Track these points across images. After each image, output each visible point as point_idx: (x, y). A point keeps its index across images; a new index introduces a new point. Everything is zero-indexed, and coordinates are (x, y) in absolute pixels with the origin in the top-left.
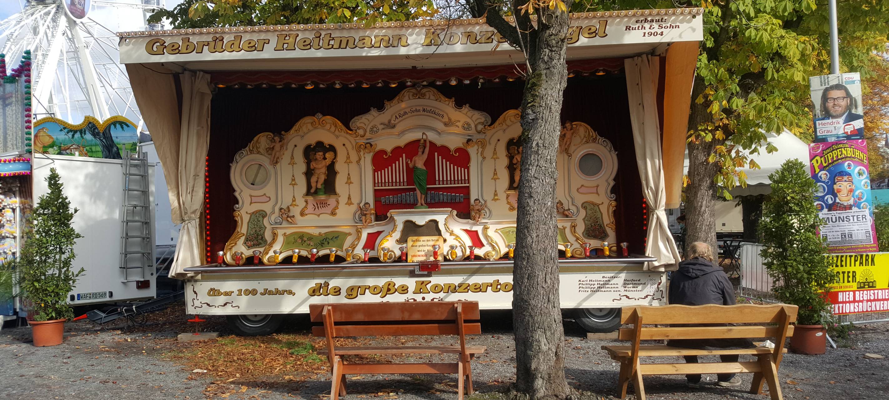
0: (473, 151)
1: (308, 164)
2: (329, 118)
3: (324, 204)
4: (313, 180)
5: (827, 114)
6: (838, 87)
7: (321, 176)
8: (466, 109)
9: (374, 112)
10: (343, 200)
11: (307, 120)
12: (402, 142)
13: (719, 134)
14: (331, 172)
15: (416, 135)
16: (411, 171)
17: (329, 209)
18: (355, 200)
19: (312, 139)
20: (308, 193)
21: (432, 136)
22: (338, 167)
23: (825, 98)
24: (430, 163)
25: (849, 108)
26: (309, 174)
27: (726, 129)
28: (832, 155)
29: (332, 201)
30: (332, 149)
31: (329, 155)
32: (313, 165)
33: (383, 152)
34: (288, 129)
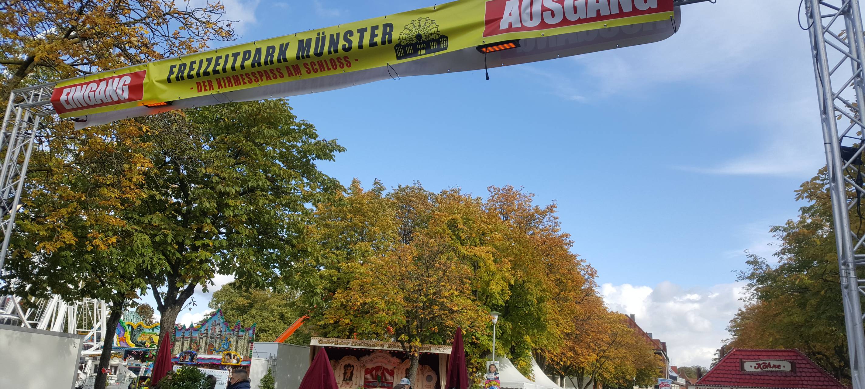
0: (395, 371)
1: (345, 370)
2: (353, 357)
3: (348, 384)
4: (346, 376)
5: (490, 372)
6: (493, 365)
7: (348, 375)
8: (395, 357)
9: (367, 356)
10: (354, 383)
11: (347, 356)
12: (374, 366)
13: (475, 370)
14: (352, 374)
15: (379, 364)
16: (376, 376)
17: (349, 386)
18: (358, 383)
19: (347, 363)
20: (344, 380)
21: (384, 365)
22: (354, 372)
23: (490, 368)
24: (382, 374)
25: (495, 371)
26: (345, 374)
27: (476, 368)
28: (491, 384)
29: (351, 383)
30: (353, 366)
31: (352, 368)
32: (347, 371)
33: (369, 369)
34: (340, 359)
